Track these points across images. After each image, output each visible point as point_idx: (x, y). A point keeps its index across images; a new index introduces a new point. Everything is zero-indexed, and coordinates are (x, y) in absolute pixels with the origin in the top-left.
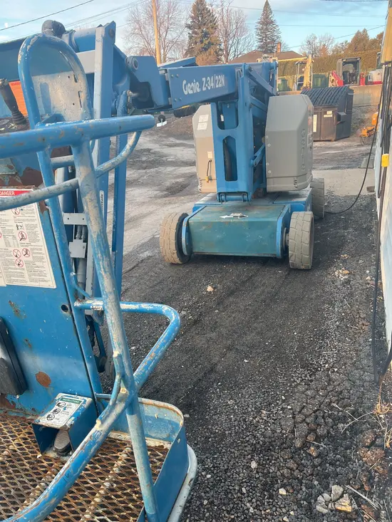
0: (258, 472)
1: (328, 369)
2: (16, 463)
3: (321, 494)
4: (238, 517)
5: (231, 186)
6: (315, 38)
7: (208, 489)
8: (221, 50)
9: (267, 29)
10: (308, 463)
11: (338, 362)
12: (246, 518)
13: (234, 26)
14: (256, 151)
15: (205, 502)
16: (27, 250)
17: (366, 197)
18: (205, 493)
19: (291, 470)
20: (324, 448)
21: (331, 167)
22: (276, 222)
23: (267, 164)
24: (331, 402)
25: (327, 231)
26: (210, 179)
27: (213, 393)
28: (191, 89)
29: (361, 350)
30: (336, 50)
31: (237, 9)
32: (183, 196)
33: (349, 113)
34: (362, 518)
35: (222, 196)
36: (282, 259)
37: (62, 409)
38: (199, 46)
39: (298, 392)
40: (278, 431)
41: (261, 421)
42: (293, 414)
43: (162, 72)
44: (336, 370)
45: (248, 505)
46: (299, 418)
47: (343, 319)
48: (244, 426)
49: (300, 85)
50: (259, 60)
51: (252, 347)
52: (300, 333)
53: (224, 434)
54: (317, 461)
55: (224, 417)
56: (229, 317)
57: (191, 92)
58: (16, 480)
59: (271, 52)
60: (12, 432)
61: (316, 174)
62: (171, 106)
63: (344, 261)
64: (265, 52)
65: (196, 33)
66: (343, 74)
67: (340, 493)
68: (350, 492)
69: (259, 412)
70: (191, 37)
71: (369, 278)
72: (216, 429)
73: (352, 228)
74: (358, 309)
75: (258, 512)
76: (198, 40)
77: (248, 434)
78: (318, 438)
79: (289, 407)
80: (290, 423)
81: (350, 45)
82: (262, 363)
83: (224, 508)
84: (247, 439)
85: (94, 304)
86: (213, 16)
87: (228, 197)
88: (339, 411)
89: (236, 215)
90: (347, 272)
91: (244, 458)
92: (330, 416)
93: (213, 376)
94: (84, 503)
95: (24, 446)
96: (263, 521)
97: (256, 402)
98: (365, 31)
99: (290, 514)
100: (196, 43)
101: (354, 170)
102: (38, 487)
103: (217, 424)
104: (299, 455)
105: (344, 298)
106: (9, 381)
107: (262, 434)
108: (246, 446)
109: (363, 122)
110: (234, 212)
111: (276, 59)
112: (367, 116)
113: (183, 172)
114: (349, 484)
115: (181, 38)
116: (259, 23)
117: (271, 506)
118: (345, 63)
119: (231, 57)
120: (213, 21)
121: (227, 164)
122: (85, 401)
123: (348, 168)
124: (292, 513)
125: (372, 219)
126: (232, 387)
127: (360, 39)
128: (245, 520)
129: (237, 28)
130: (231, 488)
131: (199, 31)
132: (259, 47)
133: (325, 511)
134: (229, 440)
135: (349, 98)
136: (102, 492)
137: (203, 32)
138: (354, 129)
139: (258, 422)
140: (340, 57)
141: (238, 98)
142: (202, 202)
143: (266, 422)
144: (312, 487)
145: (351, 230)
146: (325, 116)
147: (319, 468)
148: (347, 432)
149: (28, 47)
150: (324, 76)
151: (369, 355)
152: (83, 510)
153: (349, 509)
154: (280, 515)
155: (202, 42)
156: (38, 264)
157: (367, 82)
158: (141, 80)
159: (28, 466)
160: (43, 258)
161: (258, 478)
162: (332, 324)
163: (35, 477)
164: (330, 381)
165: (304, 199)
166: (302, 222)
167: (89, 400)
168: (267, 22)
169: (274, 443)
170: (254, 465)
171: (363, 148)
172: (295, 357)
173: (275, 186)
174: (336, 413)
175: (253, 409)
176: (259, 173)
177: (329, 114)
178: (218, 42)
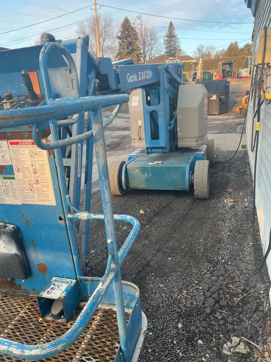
0: (183, 330)
1: (225, 263)
2: (25, 325)
3: (225, 343)
4: (172, 359)
5: (155, 144)
6: (203, 47)
7: (151, 342)
8: (140, 53)
9: (171, 41)
10: (216, 323)
11: (230, 258)
12: (177, 360)
13: (149, 38)
14: (171, 120)
15: (150, 350)
16: (38, 180)
17: (241, 152)
18: (149, 344)
19: (204, 328)
20: (225, 314)
21: (216, 132)
22: (186, 167)
23: (178, 129)
24: (228, 284)
25: (217, 174)
26: (140, 139)
27: (149, 280)
28: (132, 79)
29: (245, 251)
30: (217, 56)
31: (151, 27)
32: (119, 150)
33: (227, 97)
34: (253, 357)
35: (149, 150)
36: (189, 192)
37: (56, 287)
38: (126, 51)
39: (206, 278)
40: (195, 303)
41: (183, 297)
42: (203, 292)
43: (115, 68)
44: (229, 263)
45: (178, 351)
46: (208, 294)
47: (232, 230)
48: (172, 301)
49: (194, 78)
50: (167, 61)
51: (173, 249)
52: (205, 240)
53: (158, 306)
54: (221, 322)
55: (158, 295)
56: (156, 230)
57: (132, 81)
58: (26, 336)
59: (174, 56)
60: (20, 305)
61: (210, 137)
62: (120, 90)
63: (230, 193)
64: (170, 56)
65: (123, 42)
66: (223, 71)
67: (238, 342)
68: (244, 341)
69: (181, 291)
70: (120, 45)
71: (247, 204)
72: (154, 303)
73: (234, 172)
74: (242, 224)
75: (185, 356)
76: (125, 47)
77: (175, 305)
78: (221, 307)
79: (201, 288)
80: (202, 298)
81: (227, 52)
82: (181, 260)
83: (162, 353)
84: (175, 309)
85: (81, 215)
86: (135, 31)
87: (153, 150)
88: (233, 290)
89: (158, 162)
90: (233, 200)
91: (173, 321)
92: (228, 293)
93: (149, 269)
94: (74, 348)
95: (29, 314)
96: (189, 361)
97: (178, 285)
98: (236, 43)
99: (206, 356)
100: (124, 49)
101: (232, 134)
102: (41, 339)
103: (154, 300)
104: (209, 318)
105: (232, 217)
106: (19, 270)
107: (185, 306)
108: (174, 314)
109: (236, 103)
110: (157, 160)
111: (178, 60)
112: (239, 99)
113: (118, 135)
114: (243, 336)
115: (114, 45)
116: (166, 36)
117: (194, 352)
118: (224, 64)
119: (147, 59)
120: (136, 34)
121: (153, 129)
122: (72, 282)
123: (228, 133)
124: (207, 355)
125: (246, 166)
126: (161, 276)
127: (233, 48)
128: (177, 361)
129: (151, 40)
130: (166, 340)
131: (126, 41)
132: (166, 53)
133: (229, 353)
134: (162, 310)
135: (227, 87)
136: (86, 341)
137: (128, 41)
138: (230, 107)
139: (181, 298)
140: (220, 60)
141: (160, 86)
142: (134, 154)
143: (186, 298)
144: (220, 338)
145: (233, 173)
146: (211, 99)
147: (223, 326)
148: (240, 303)
149: (46, 51)
150: (210, 73)
151: (251, 253)
152: (75, 353)
153: (244, 352)
154: (200, 357)
155: (128, 48)
156: (44, 189)
157: (239, 77)
158: (103, 73)
159: (33, 327)
160: (48, 185)
161: (184, 334)
162: (225, 234)
163: (39, 333)
164: (226, 270)
165: (203, 152)
166: (202, 167)
167: (74, 281)
168: (171, 36)
169: (192, 311)
170: (180, 325)
171: (237, 120)
172: (202, 256)
173: (183, 143)
174: (231, 291)
175: (177, 289)
176: (173, 135)
177: (214, 97)
178: (139, 49)
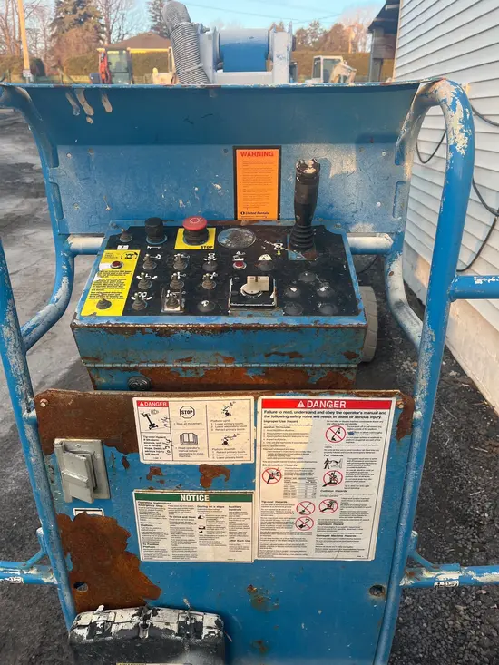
8: (101, 25)
16: (332, 502)
38: (70, 18)
55: (415, 628)
70: (58, 3)
71: (453, 373)
76: (70, 8)
77: (462, 649)
85: (441, 577)
100: (66, 12)
119: (114, 37)
155: (75, 11)
156: (348, 523)
160: (365, 513)
175: (444, 606)
178: (98, 14)
